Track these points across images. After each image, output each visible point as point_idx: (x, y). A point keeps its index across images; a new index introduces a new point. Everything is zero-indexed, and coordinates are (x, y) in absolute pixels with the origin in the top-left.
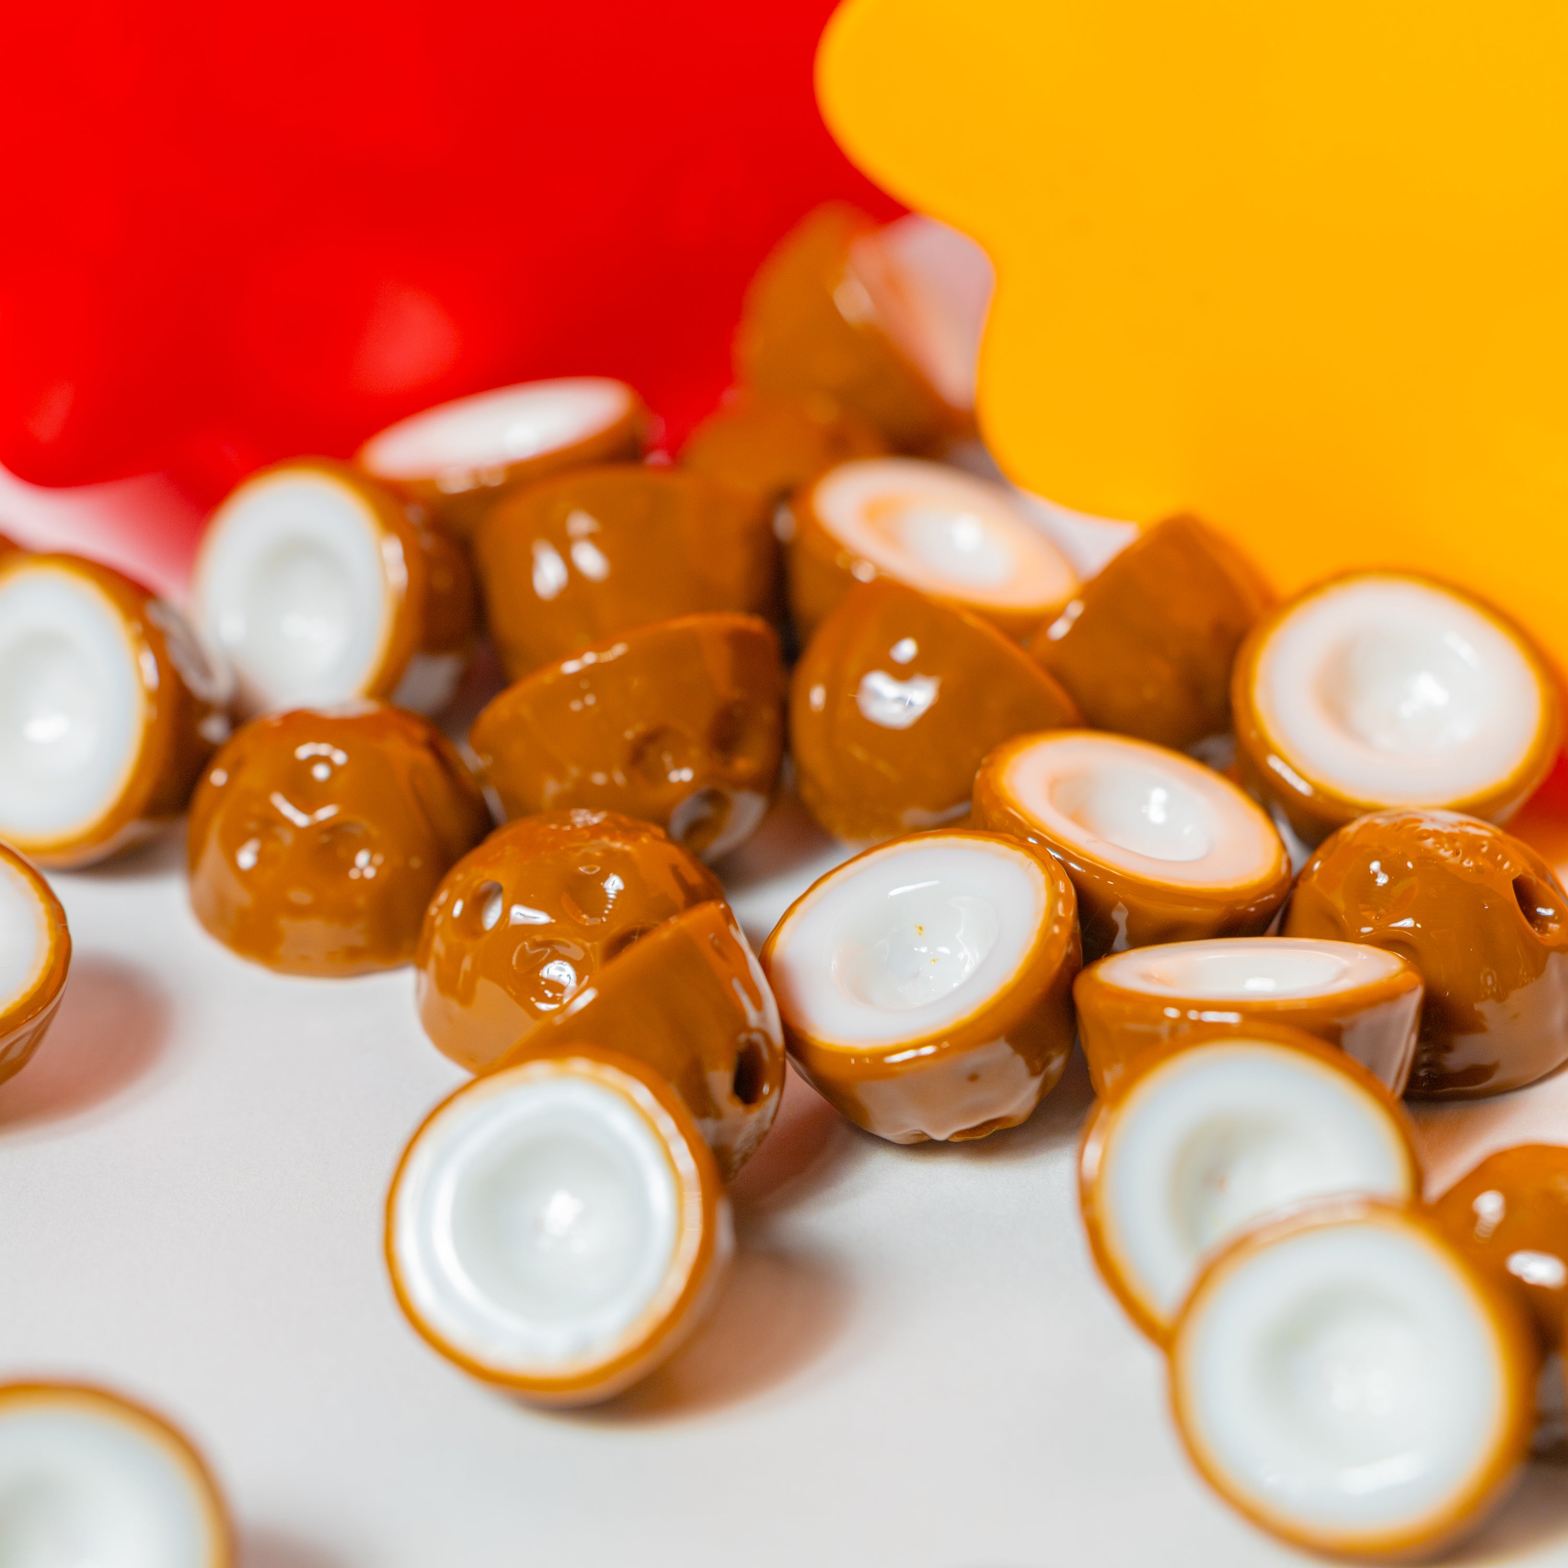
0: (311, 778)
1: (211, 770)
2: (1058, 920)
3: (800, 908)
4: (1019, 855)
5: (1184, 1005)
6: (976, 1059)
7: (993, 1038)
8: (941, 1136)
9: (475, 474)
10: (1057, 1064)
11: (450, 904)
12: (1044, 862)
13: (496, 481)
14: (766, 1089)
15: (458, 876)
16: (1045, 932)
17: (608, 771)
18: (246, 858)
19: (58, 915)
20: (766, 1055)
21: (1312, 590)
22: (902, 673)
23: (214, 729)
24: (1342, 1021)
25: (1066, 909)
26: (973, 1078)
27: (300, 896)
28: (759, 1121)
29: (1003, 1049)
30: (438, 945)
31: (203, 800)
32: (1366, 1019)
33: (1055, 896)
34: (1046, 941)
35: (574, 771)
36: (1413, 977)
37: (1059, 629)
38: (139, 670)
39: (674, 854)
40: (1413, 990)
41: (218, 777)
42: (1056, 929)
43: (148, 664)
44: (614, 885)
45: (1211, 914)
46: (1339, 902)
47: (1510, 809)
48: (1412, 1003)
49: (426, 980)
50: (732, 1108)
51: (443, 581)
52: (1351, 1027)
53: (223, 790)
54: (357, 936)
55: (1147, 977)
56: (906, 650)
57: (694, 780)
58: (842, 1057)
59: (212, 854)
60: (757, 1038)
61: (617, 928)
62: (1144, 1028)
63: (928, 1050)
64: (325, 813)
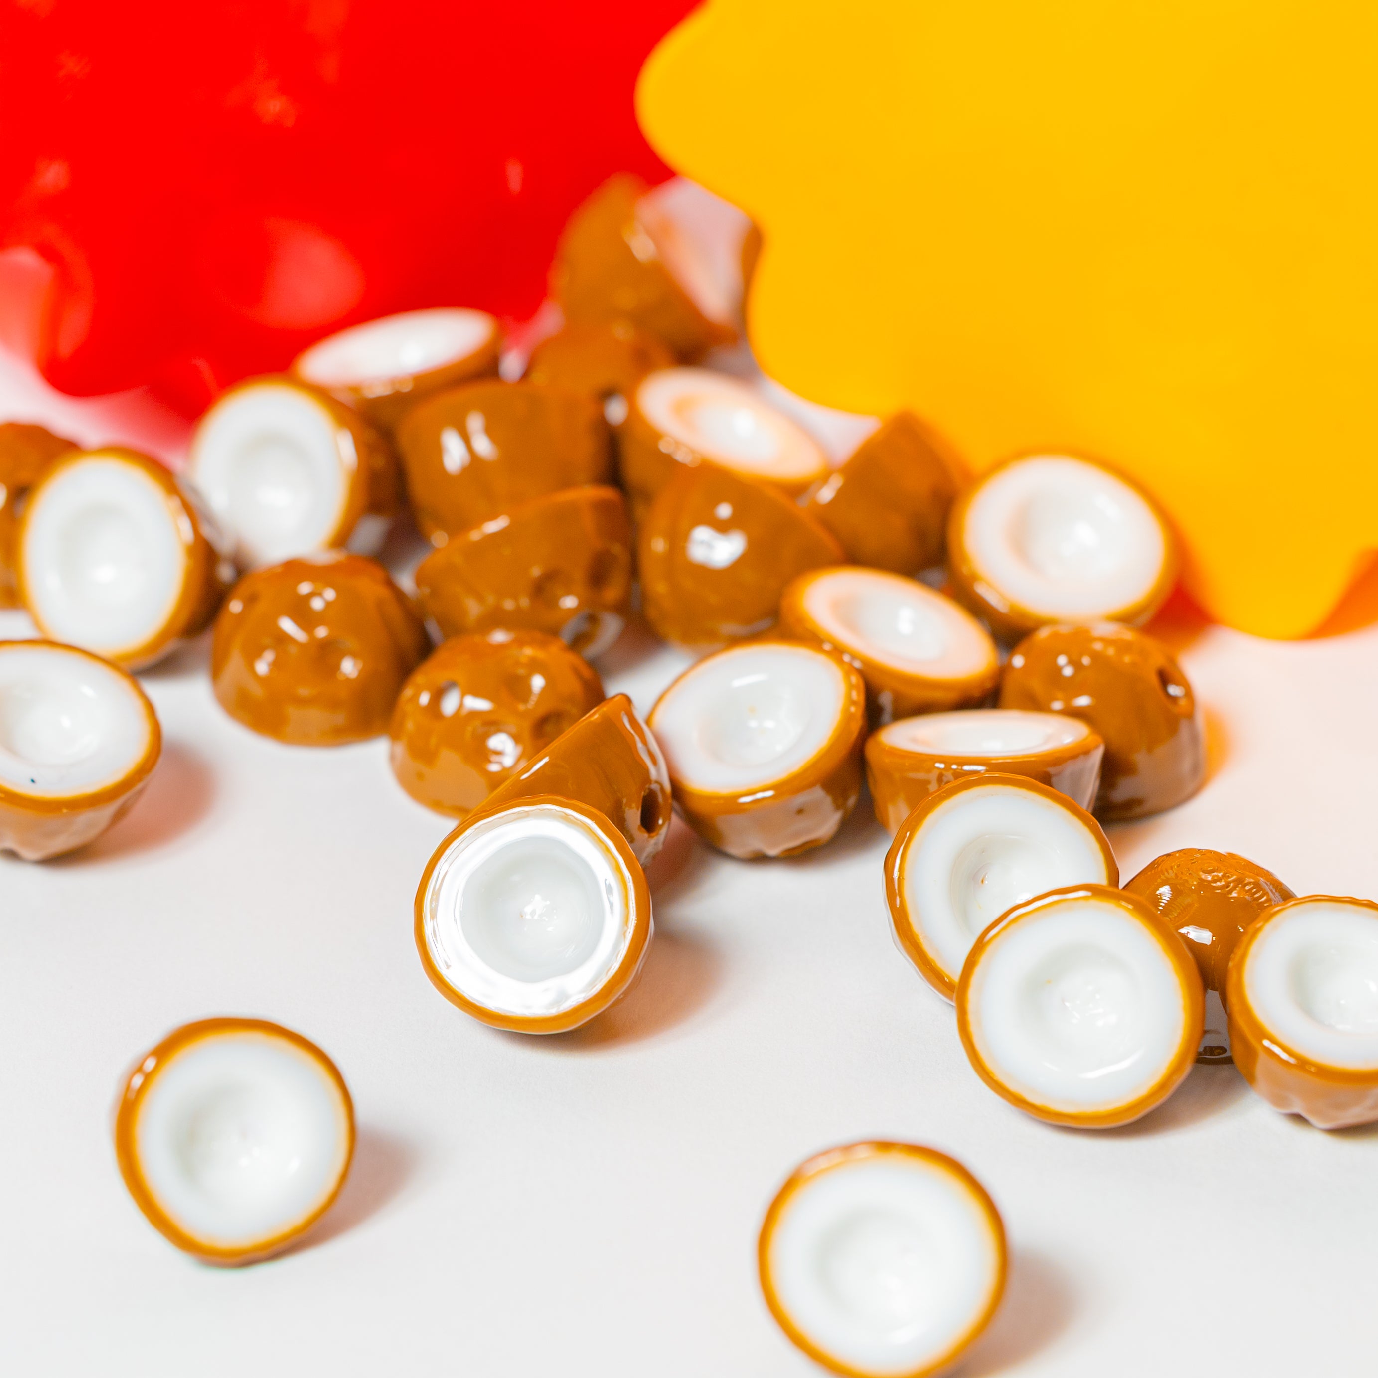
0: (310, 609)
1: (229, 601)
2: (854, 703)
3: (669, 697)
4: (821, 658)
5: (948, 760)
6: (800, 800)
7: (811, 785)
8: (773, 852)
9: (393, 381)
10: (852, 801)
11: (416, 696)
12: (840, 662)
13: (407, 388)
14: (660, 822)
15: (419, 678)
16: (846, 710)
17: (515, 598)
18: (262, 667)
19: (150, 708)
20: (660, 799)
21: (999, 465)
22: (723, 527)
23: (225, 573)
24: (1052, 770)
25: (858, 695)
26: (800, 811)
27: (304, 691)
28: (656, 844)
29: (818, 793)
30: (410, 725)
31: (225, 624)
32: (1070, 768)
33: (851, 687)
34: (847, 718)
35: (491, 599)
36: (1097, 739)
37: (826, 494)
38: (178, 530)
39: (570, 658)
40: (1097, 747)
41: (235, 606)
42: (853, 709)
43: (185, 526)
44: (538, 682)
45: (951, 696)
46: (1036, 685)
47: (1144, 619)
48: (1097, 756)
49: (400, 749)
50: (641, 835)
51: (380, 462)
52: (1058, 774)
53: (240, 617)
54: (340, 718)
55: (915, 740)
56: (724, 511)
57: (580, 604)
58: (709, 798)
59: (235, 663)
60: (654, 787)
61: (541, 711)
62: (921, 776)
63: (770, 794)
64: (322, 632)
